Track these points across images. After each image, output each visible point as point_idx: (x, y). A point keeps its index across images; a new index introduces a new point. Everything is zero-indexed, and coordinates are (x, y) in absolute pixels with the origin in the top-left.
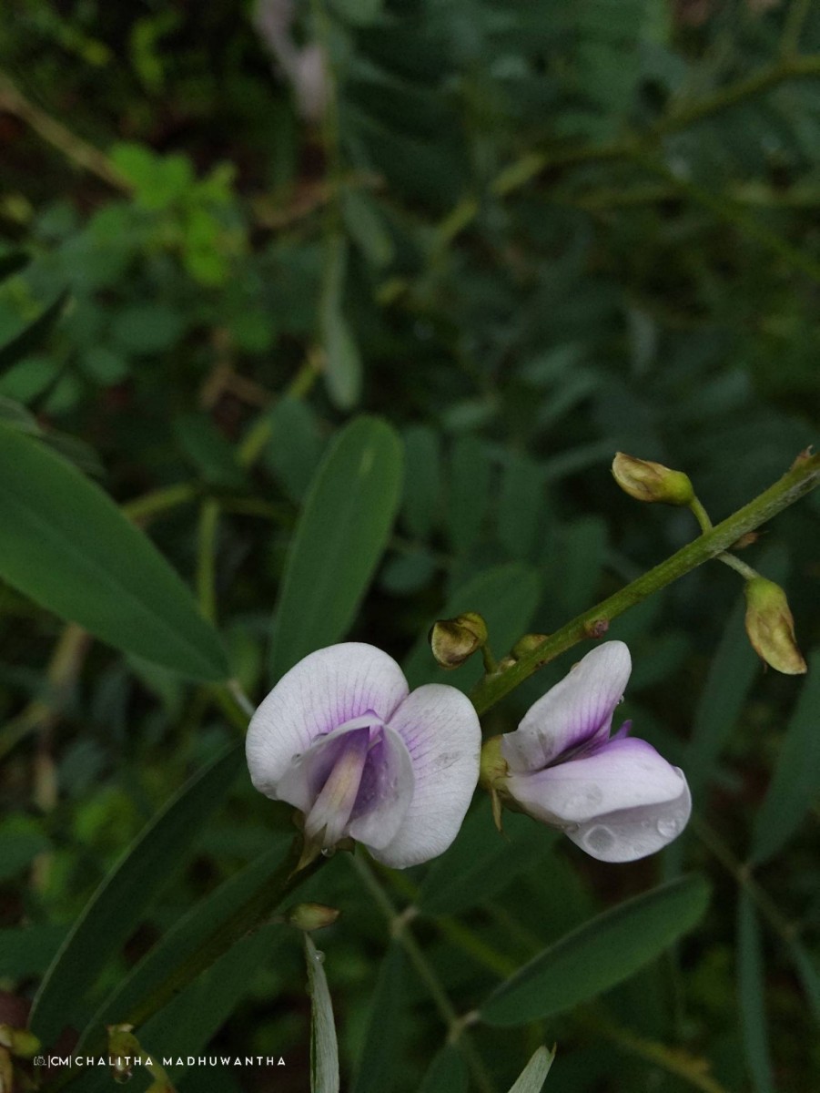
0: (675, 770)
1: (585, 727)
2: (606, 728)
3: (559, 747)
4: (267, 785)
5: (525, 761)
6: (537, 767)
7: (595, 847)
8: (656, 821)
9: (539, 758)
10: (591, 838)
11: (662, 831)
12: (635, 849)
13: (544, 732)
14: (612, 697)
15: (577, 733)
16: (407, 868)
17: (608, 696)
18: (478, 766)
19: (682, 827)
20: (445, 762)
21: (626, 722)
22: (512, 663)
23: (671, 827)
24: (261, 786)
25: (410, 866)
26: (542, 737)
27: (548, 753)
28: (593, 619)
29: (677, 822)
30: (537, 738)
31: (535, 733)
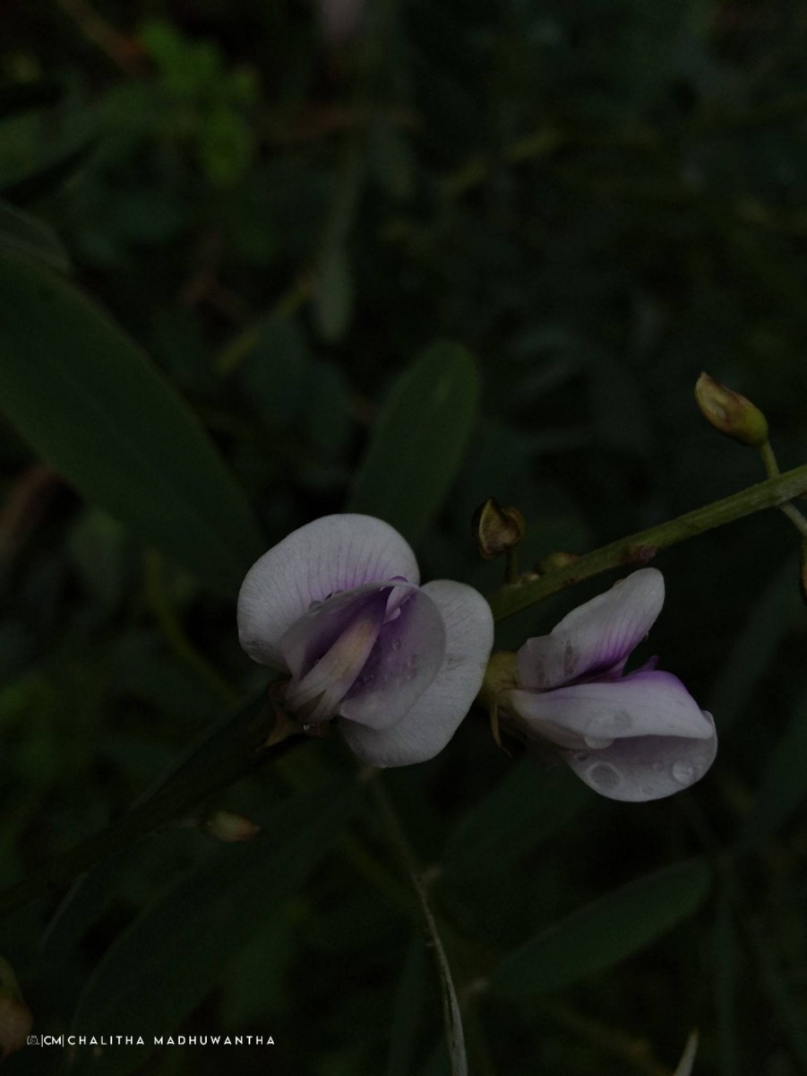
0: (704, 714)
1: (611, 654)
2: (622, 665)
3: (581, 668)
4: (254, 643)
5: (541, 676)
6: (552, 684)
7: (597, 782)
8: (671, 765)
9: (556, 674)
10: (595, 772)
11: (677, 776)
12: (644, 791)
13: (573, 645)
14: (641, 630)
15: (603, 657)
16: (387, 769)
17: (637, 627)
18: (483, 675)
19: (701, 775)
20: (449, 664)
21: (654, 657)
22: (534, 577)
23: (687, 773)
24: (248, 643)
25: (391, 766)
26: (569, 650)
27: (569, 671)
28: (639, 544)
29: (695, 769)
30: (564, 650)
31: (565, 643)
